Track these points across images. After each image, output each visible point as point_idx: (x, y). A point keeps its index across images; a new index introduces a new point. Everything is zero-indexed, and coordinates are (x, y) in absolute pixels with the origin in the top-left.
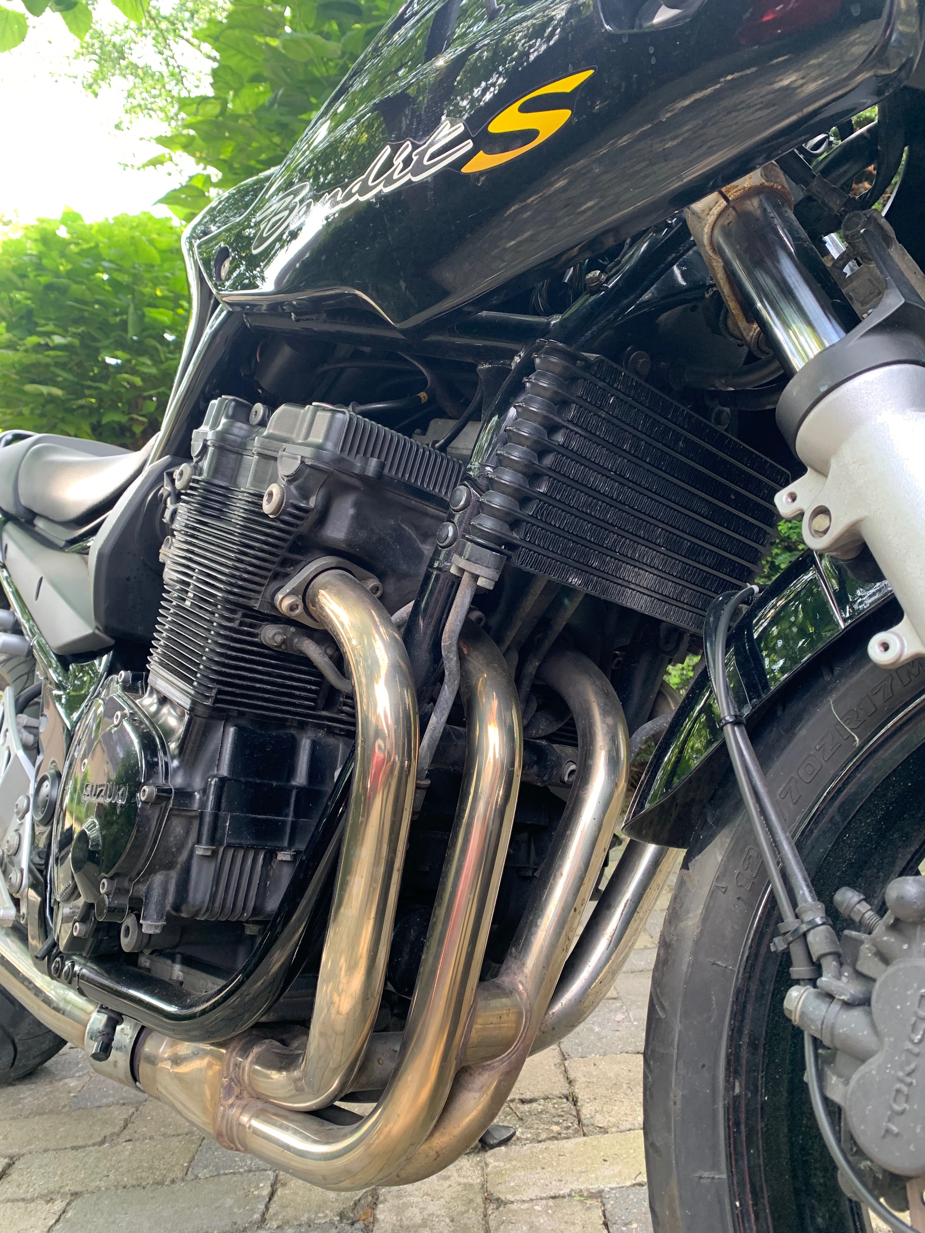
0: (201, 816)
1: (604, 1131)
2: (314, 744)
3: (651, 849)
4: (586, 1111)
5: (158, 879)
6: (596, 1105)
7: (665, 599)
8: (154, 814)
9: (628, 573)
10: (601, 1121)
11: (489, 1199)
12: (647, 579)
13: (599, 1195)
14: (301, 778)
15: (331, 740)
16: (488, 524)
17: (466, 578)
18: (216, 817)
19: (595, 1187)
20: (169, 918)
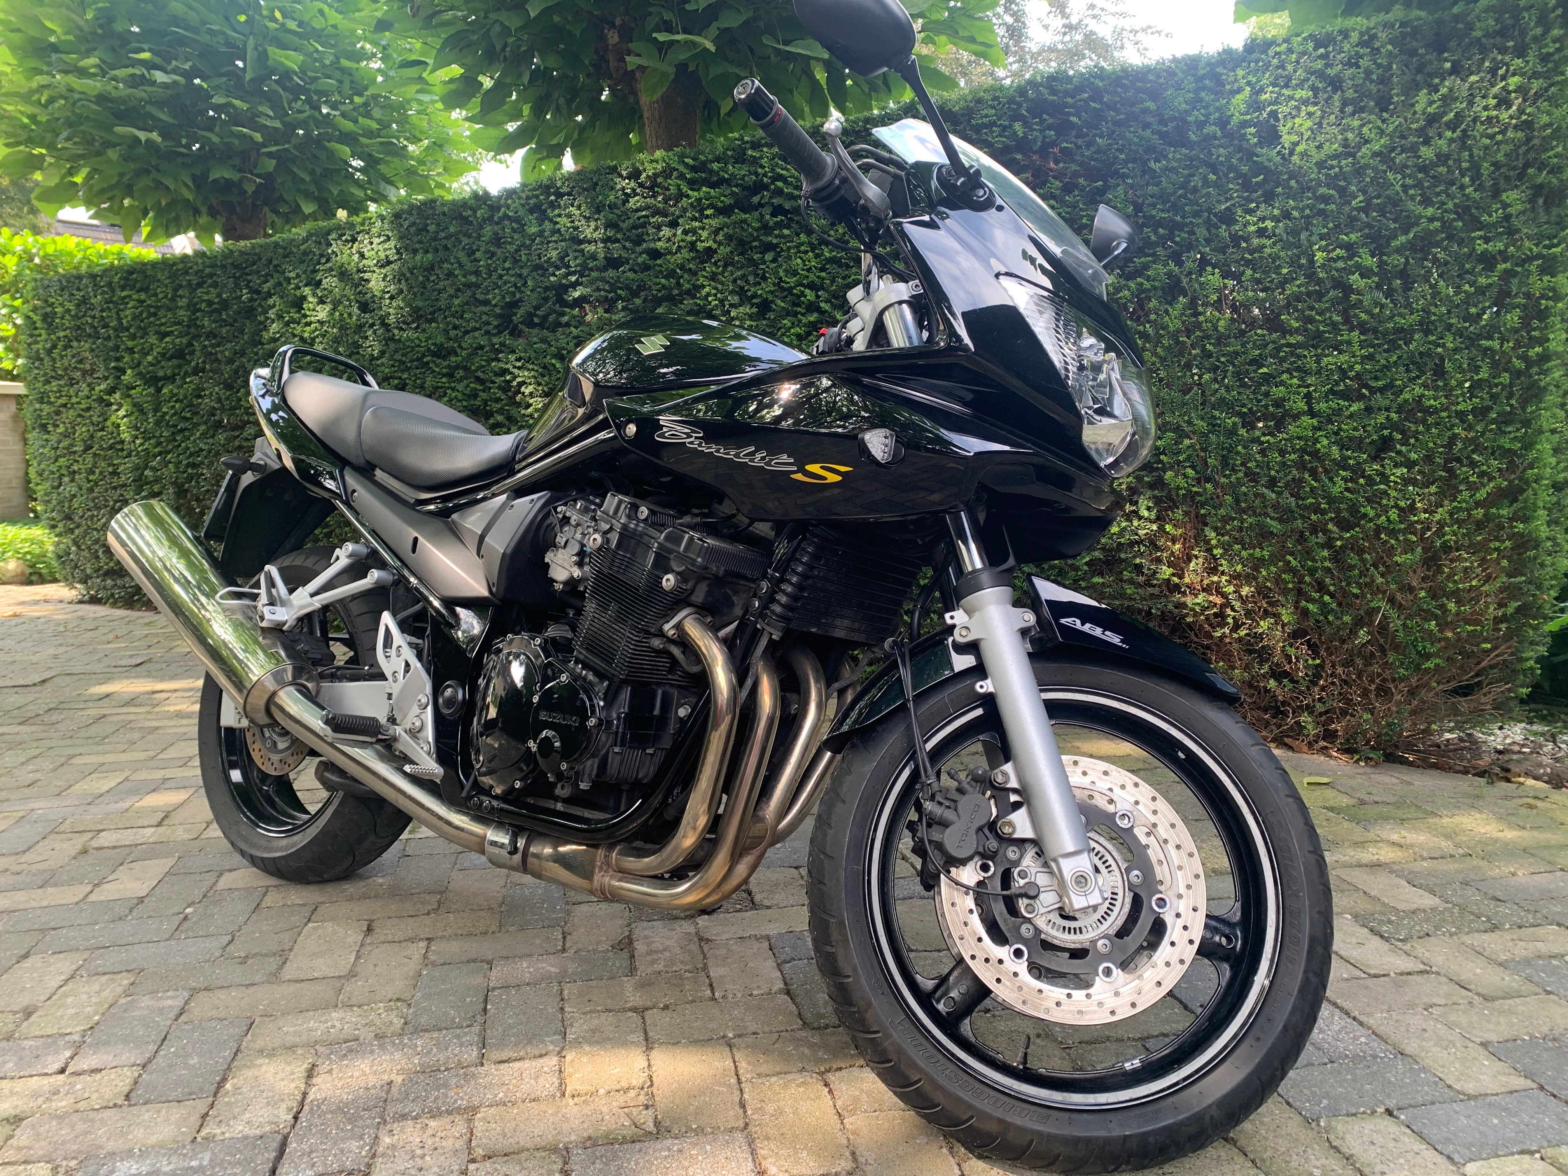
0: (617, 733)
1: (768, 907)
2: (664, 693)
3: (829, 754)
4: (758, 898)
5: (590, 762)
6: (764, 895)
7: (853, 630)
8: (595, 732)
9: (838, 622)
10: (766, 902)
11: (701, 939)
12: (846, 623)
13: (768, 938)
14: (657, 712)
15: (671, 690)
16: (778, 609)
17: (766, 634)
18: (624, 734)
19: (764, 933)
20: (593, 782)
